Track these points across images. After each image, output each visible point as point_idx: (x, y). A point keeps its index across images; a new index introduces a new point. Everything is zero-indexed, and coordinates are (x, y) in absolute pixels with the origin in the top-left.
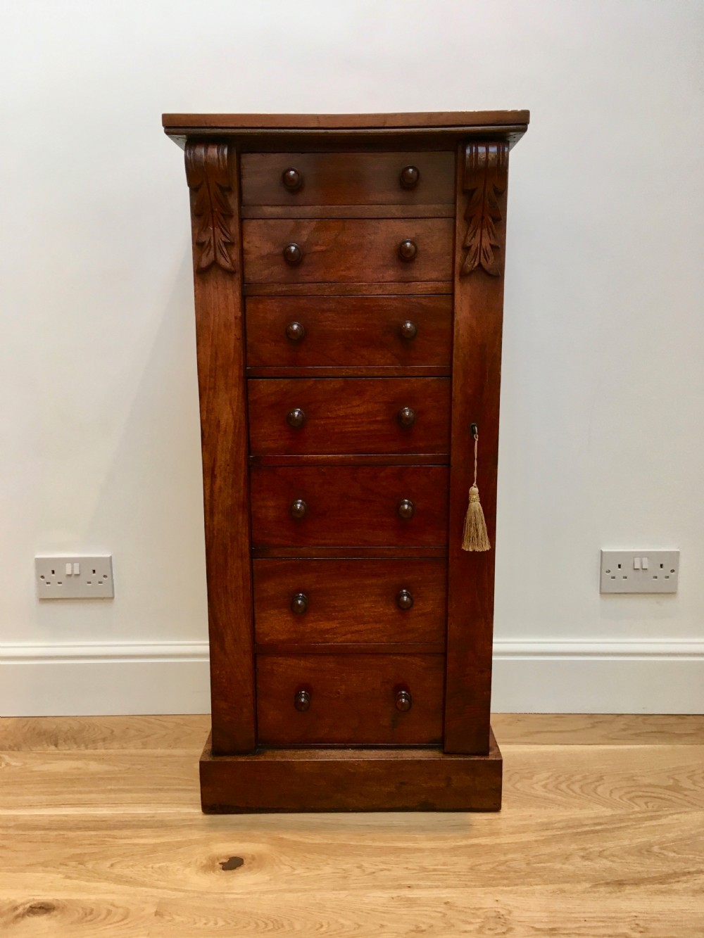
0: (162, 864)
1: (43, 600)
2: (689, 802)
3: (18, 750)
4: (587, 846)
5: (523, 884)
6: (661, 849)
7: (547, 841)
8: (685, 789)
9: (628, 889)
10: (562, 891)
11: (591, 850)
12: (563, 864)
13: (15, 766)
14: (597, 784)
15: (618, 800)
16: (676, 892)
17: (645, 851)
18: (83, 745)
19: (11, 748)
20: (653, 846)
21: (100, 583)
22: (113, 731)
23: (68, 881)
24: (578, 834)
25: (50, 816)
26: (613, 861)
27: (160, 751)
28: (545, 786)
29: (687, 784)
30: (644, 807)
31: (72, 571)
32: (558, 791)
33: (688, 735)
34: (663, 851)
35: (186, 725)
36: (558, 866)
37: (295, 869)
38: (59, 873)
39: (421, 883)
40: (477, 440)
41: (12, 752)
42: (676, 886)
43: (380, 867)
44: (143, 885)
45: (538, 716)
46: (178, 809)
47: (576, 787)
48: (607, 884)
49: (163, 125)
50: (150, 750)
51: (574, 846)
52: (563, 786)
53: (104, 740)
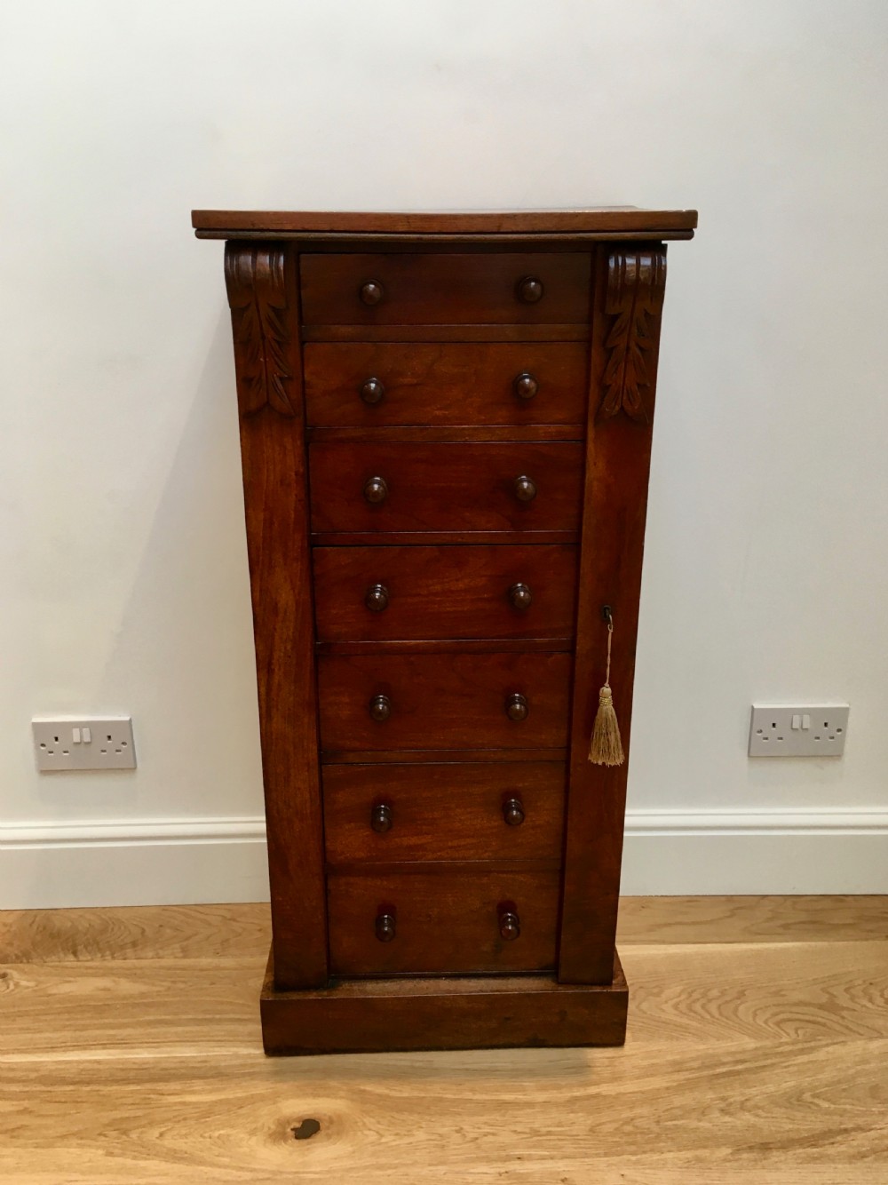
0: (222, 1132)
1: (45, 773)
2: (847, 1027)
3: (28, 962)
4: (726, 1094)
5: (652, 1150)
6: (814, 1096)
7: (681, 1088)
8: (844, 1008)
9: (776, 1156)
10: (699, 1160)
11: (732, 1100)
12: (700, 1120)
13: (28, 987)
14: (739, 1002)
15: (764, 1025)
16: (831, 1159)
17: (795, 1100)
18: (108, 953)
19: (18, 959)
20: (803, 1093)
21: (117, 751)
22: (143, 931)
23: (110, 1158)
24: (718, 1076)
25: (78, 1062)
26: (757, 1116)
27: (205, 961)
28: (676, 1007)
29: (843, 1000)
30: (793, 1036)
31: (81, 737)
32: (692, 1014)
33: (845, 925)
34: (816, 1101)
35: (234, 920)
36: (693, 1124)
37: (382, 1136)
38: (98, 1147)
39: (532, 1152)
40: (611, 631)
41: (21, 965)
42: (831, 1150)
43: (486, 1130)
44: (202, 1162)
45: (666, 900)
46: (235, 1049)
47: (713, 1007)
48: (751, 1148)
49: (194, 226)
50: (193, 960)
51: (710, 1095)
52: (697, 1007)
53: (134, 944)
